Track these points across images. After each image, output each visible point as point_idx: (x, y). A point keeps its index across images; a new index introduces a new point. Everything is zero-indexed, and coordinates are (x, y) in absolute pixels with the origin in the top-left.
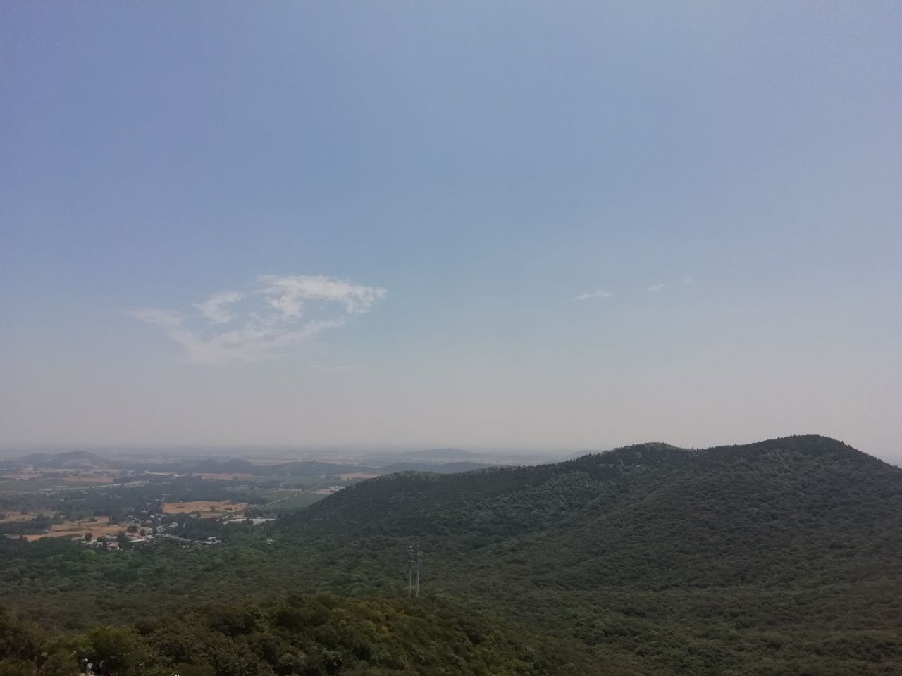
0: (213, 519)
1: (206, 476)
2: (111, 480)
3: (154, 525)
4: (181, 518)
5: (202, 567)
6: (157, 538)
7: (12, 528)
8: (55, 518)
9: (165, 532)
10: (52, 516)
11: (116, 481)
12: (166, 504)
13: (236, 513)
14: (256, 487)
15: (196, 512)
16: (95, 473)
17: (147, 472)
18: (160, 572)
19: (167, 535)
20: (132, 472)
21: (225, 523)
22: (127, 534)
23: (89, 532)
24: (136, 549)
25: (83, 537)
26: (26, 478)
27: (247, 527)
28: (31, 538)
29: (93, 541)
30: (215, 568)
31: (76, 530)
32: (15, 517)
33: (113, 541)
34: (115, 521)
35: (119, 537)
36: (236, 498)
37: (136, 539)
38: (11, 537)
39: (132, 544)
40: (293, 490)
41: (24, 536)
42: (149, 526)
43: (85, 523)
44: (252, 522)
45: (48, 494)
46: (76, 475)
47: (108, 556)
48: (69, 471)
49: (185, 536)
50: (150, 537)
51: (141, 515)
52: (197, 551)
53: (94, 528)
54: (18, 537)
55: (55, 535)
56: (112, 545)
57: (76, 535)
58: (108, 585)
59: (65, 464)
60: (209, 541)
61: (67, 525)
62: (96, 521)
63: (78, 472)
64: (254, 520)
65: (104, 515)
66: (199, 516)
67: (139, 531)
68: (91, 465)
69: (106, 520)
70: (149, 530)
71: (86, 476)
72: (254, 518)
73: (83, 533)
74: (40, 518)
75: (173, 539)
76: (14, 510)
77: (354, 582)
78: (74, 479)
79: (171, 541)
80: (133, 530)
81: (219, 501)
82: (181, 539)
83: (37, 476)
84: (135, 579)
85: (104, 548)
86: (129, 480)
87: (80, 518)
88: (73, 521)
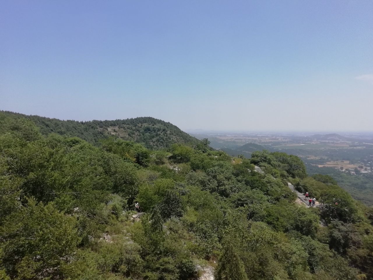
2: (348, 146)
3: (371, 166)
7: (312, 161)
10: (326, 159)
11: (350, 146)
16: (341, 142)
17: (364, 143)
20: (357, 143)
22: (359, 169)
23: (342, 166)
24: (363, 176)
25: (339, 168)
26: (315, 143)
28: (320, 166)
29: (344, 170)
31: (336, 165)
32: (312, 158)
33: (353, 171)
34: (352, 163)
35: (355, 170)
37: (363, 172)
38: (313, 165)
39: (361, 173)
41: (317, 165)
42: (369, 166)
43: (339, 162)
45: (323, 150)
46: (333, 143)
47: (352, 177)
48: (330, 141)
50: (370, 171)
51: (364, 161)
54: (315, 165)
55: (328, 166)
56: (352, 172)
57: (336, 167)
58: (354, 189)
59: (328, 138)
61: (332, 162)
62: (344, 162)
65: (347, 160)
67: (364, 168)
68: (338, 139)
69: (348, 162)
70: (369, 168)
71: (337, 144)
73: (339, 167)
74: (322, 159)
76: (312, 155)
78: (332, 145)
80: (362, 167)
83: (318, 143)
84: (365, 188)
85: (349, 173)
86: (355, 146)
87: (337, 160)
88: (334, 161)
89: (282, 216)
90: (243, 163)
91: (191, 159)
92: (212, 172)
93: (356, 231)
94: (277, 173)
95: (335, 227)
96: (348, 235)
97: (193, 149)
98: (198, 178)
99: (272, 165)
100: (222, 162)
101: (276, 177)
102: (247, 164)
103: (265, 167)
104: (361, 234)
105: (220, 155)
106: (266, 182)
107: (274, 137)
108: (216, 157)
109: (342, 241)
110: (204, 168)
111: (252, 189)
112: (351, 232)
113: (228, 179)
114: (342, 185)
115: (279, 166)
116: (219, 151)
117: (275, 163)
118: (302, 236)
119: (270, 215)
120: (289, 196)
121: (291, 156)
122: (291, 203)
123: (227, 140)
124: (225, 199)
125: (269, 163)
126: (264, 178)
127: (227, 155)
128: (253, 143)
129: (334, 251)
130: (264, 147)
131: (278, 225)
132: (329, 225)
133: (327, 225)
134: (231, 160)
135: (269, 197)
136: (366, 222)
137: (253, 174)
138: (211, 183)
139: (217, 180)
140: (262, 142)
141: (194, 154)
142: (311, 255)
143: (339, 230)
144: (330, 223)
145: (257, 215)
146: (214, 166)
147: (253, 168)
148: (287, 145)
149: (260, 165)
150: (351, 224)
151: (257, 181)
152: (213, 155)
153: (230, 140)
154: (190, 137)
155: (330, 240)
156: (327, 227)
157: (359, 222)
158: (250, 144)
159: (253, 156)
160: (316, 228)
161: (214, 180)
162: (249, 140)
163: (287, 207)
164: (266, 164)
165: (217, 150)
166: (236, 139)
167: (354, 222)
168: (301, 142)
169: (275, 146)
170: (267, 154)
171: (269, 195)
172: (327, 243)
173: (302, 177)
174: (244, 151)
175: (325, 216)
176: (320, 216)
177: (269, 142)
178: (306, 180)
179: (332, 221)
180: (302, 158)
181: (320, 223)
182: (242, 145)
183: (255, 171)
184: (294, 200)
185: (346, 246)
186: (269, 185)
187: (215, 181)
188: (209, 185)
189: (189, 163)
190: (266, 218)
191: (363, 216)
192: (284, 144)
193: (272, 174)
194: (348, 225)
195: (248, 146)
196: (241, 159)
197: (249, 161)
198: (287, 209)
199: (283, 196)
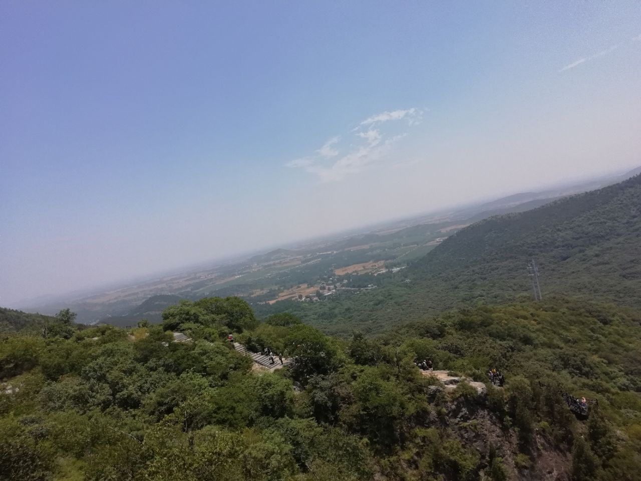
0: (367, 274)
1: (352, 249)
2: (300, 262)
3: (334, 283)
4: (348, 276)
5: (371, 303)
6: (338, 290)
7: (260, 298)
8: (279, 289)
9: (342, 286)
10: (277, 289)
11: (303, 262)
12: (336, 270)
13: (380, 268)
14: (386, 250)
15: (356, 271)
16: (290, 260)
17: (318, 254)
18: (348, 310)
19: (344, 288)
20: (309, 255)
21: (376, 275)
22: (321, 291)
23: (300, 294)
24: (329, 299)
25: (297, 297)
26: (256, 270)
27: (389, 275)
28: (271, 302)
29: (303, 299)
30: (380, 302)
31: (292, 294)
32: (258, 292)
34: (311, 285)
35: (317, 294)
36: (377, 259)
37: (327, 293)
38: (262, 303)
39: (325, 297)
40: (412, 246)
41: (267, 302)
42: (331, 284)
43: (295, 289)
44: (392, 271)
45: (270, 277)
46: (280, 263)
47: (315, 305)
48: (276, 262)
49: (354, 287)
50: (334, 291)
51: (324, 279)
52: (365, 294)
53: (301, 291)
54: (265, 303)
55: (283, 298)
56: (315, 299)
57: (293, 297)
58: (323, 322)
59: (272, 258)
60: (369, 287)
61: (286, 292)
62: (300, 287)
63: (281, 262)
64: (393, 270)
65: (304, 283)
66: (358, 273)
67: (327, 288)
68: (286, 256)
69: (306, 285)
70: (332, 287)
71: (286, 263)
72: (392, 268)
73: (297, 295)
74: (271, 291)
75: (348, 290)
76: (257, 289)
77: (477, 297)
78: (279, 266)
79: (347, 291)
80: (324, 288)
81: (366, 262)
82: (352, 289)
83: (260, 268)
84: (336, 316)
85: (311, 302)
86: (309, 260)
87: (292, 287)
88: (288, 289)
89: (238, 402)
90: (151, 335)
91: (41, 360)
92: (95, 371)
93: (341, 382)
94: (213, 334)
95: (315, 388)
96: (334, 390)
97: (41, 338)
98: (66, 393)
99: (202, 324)
100: (109, 346)
101: (212, 341)
102: (159, 333)
103: (191, 329)
104: (348, 384)
105: (103, 333)
106: (199, 354)
107: (193, 276)
108: (96, 338)
109: (330, 404)
110: (74, 369)
111: (178, 375)
112: (336, 385)
113: (130, 372)
114: (306, 321)
115: (214, 321)
116: (97, 326)
117: (207, 317)
118: (276, 421)
119: (219, 409)
120: (240, 364)
121: (228, 299)
122: (247, 374)
123: (107, 301)
124: (133, 413)
125: (197, 321)
126: (194, 349)
127: (117, 329)
128: (158, 295)
129: (323, 423)
130: (180, 296)
131: (235, 420)
132: (307, 387)
133: (305, 389)
134: (127, 336)
135: (211, 378)
136: (349, 363)
137: (174, 348)
138: (98, 393)
139: (108, 383)
140: (174, 288)
141: (46, 347)
142: (296, 444)
143: (322, 389)
144: (307, 383)
145: (198, 418)
146: (95, 358)
147: (171, 338)
148: (217, 283)
149: (182, 329)
150: (333, 374)
151: (183, 357)
152: (88, 337)
153: (116, 301)
154: (28, 316)
155: (313, 410)
156: (304, 391)
157: (342, 367)
158: (155, 298)
159: (166, 317)
160: (291, 401)
161: (101, 384)
162: (151, 291)
163: (242, 384)
164: (192, 325)
165: (93, 326)
166: (126, 296)
167: (335, 369)
168: (236, 273)
169: (198, 289)
170: (188, 308)
171: (210, 375)
172: (311, 416)
173: (251, 328)
174: (147, 313)
175: (298, 375)
176: (292, 379)
177: (187, 286)
178: (258, 331)
179: (308, 379)
180: (243, 297)
181: (295, 389)
182: (140, 303)
183: (176, 341)
184: (249, 367)
185: (336, 408)
186: (204, 357)
187: (104, 385)
188: (93, 397)
189: (38, 369)
190: (214, 415)
191: (343, 357)
192: (211, 283)
193: (206, 338)
194: (330, 376)
195: (150, 303)
196: (145, 328)
197: (161, 328)
198: (243, 386)
199: (231, 368)
